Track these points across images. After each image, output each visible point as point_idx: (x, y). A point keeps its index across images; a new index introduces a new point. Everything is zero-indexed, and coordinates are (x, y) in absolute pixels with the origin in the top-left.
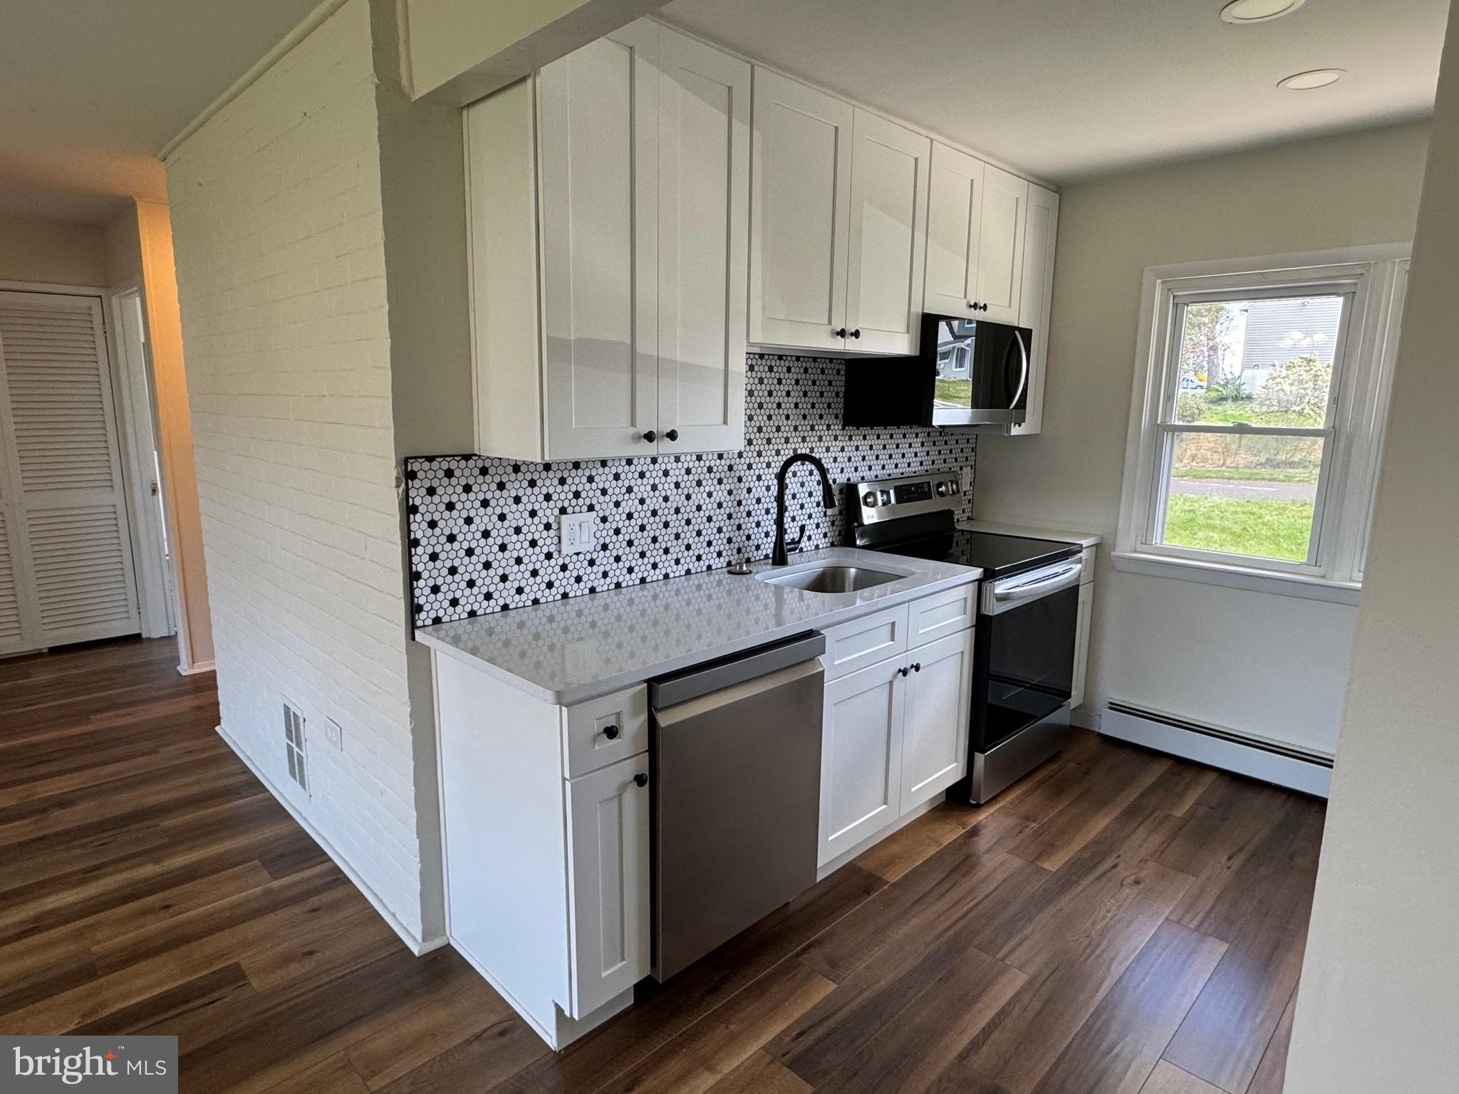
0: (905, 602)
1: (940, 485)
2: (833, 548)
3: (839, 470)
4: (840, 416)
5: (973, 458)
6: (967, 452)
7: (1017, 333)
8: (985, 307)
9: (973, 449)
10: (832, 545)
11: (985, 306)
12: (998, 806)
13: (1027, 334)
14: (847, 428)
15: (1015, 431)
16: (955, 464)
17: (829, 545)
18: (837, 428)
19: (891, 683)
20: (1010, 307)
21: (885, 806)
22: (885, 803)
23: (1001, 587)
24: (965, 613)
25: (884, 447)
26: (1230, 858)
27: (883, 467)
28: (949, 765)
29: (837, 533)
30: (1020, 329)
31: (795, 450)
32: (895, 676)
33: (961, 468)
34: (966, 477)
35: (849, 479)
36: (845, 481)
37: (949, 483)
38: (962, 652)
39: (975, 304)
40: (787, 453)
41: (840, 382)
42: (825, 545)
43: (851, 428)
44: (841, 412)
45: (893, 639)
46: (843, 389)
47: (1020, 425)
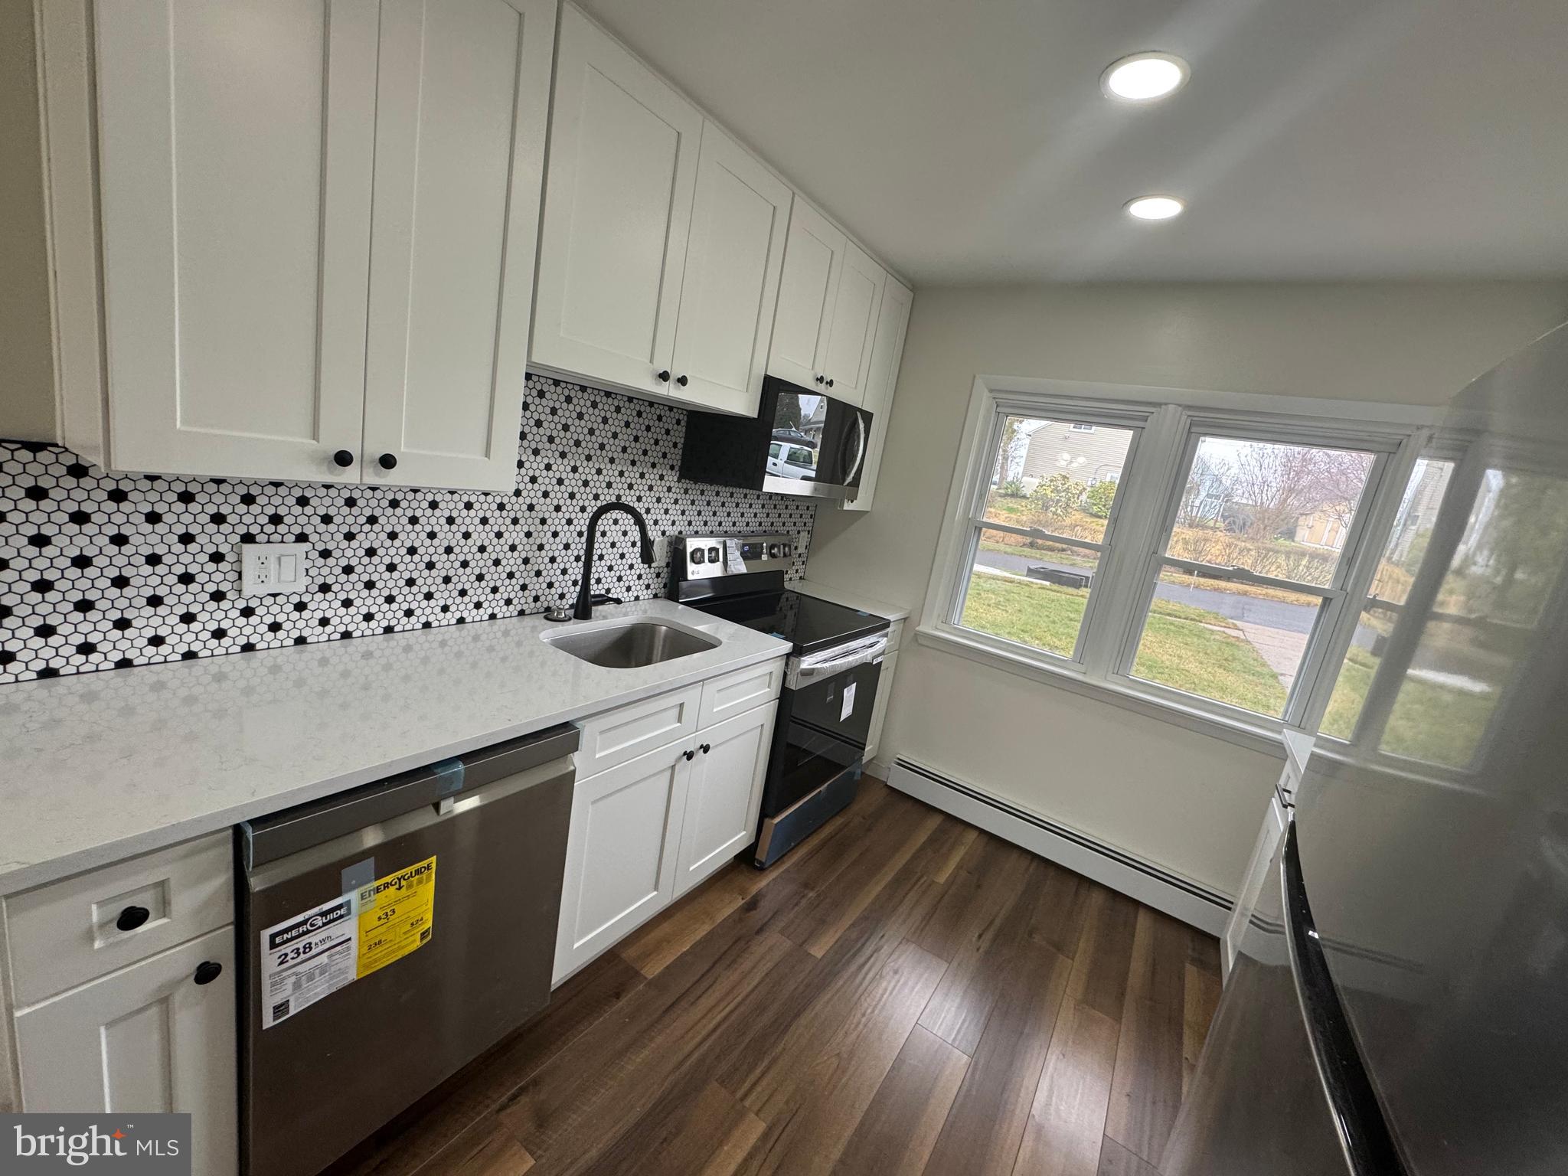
0: (700, 681)
1: (772, 547)
2: (655, 600)
3: (670, 522)
4: (677, 468)
5: (811, 524)
6: (807, 519)
7: (859, 414)
8: (831, 383)
9: (812, 516)
10: (655, 596)
11: (832, 381)
12: (781, 870)
13: (868, 417)
14: (683, 481)
15: (848, 506)
16: (793, 528)
17: (651, 596)
18: (672, 478)
19: (673, 767)
20: (856, 388)
21: (655, 893)
22: (656, 888)
23: (807, 662)
24: (769, 687)
25: (723, 505)
26: (980, 936)
27: (720, 524)
28: (737, 834)
29: (662, 585)
30: (862, 412)
31: (619, 497)
32: (679, 759)
33: (799, 532)
34: (803, 540)
35: (680, 532)
36: (677, 533)
37: (782, 547)
38: (762, 725)
39: (822, 377)
40: (609, 498)
41: (679, 434)
42: (646, 597)
43: (688, 481)
44: (678, 464)
45: (680, 720)
46: (682, 441)
47: (852, 502)
